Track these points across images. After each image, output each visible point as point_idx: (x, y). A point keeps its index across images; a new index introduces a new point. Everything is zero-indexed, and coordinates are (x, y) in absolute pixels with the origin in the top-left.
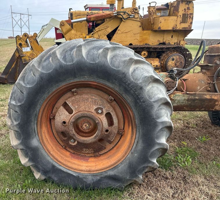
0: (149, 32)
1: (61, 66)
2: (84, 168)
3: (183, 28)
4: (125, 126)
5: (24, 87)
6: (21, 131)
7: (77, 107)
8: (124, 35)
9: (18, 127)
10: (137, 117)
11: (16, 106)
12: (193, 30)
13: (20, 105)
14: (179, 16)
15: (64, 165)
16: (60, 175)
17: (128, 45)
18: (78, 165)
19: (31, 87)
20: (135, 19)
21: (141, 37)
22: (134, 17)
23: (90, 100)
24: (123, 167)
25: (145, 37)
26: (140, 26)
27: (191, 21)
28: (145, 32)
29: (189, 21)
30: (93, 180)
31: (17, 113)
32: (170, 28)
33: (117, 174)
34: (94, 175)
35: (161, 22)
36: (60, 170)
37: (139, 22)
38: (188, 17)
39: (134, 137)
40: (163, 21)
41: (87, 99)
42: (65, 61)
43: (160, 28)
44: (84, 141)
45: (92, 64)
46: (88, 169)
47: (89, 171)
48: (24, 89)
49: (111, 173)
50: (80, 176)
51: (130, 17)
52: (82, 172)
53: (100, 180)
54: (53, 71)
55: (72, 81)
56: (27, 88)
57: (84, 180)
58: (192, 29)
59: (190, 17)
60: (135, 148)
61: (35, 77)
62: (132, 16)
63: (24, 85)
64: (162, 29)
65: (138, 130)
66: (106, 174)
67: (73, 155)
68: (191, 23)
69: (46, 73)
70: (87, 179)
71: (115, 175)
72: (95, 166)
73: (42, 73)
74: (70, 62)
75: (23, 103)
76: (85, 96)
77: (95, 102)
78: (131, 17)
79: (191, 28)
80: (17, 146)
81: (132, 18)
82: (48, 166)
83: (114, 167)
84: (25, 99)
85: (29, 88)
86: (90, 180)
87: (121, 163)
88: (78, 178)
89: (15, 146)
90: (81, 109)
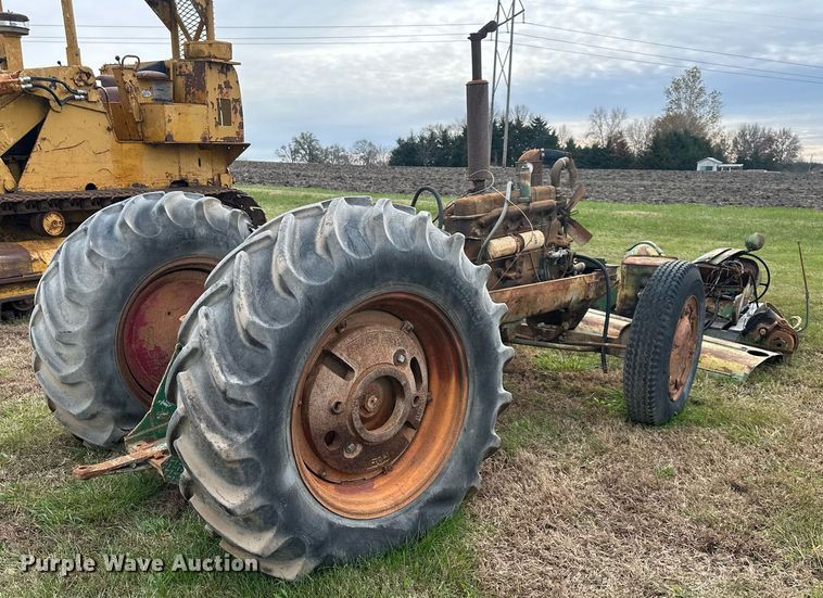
0: (139, 146)
1: (349, 265)
2: (381, 505)
3: (224, 139)
4: (432, 382)
5: (268, 330)
6: (259, 455)
7: (360, 359)
8: (64, 156)
9: (251, 446)
10: (469, 353)
11: (247, 387)
12: (249, 145)
13: (258, 384)
14: (210, 106)
15: (347, 512)
16: (348, 540)
17: (84, 188)
18: (368, 503)
19: (288, 328)
20: (89, 106)
21: (117, 161)
22: (86, 99)
23: (381, 337)
24: (453, 467)
25: (128, 162)
26: (109, 129)
27: (239, 120)
28: (126, 146)
29: (235, 118)
30: (409, 519)
31: (250, 407)
32: (197, 140)
33: (447, 487)
34: (408, 510)
35: (170, 121)
36: (345, 528)
37: (103, 115)
38: (230, 109)
39: (465, 395)
40: (174, 117)
41: (376, 337)
42: (355, 250)
43: (169, 136)
44: (381, 436)
45: (404, 252)
46: (391, 502)
47: (397, 505)
48: (267, 335)
49: (436, 489)
50: (385, 524)
51: (74, 99)
52: (384, 514)
53: (421, 515)
54: (334, 279)
55: (363, 298)
56: (275, 330)
57: (395, 527)
58: (245, 142)
59: (235, 107)
60: (469, 418)
61: (293, 300)
62: (80, 95)
63: (266, 326)
64: (178, 139)
65: (471, 379)
66: (429, 496)
67: (340, 487)
68: (241, 126)
69: (318, 286)
70: (399, 522)
71: (444, 490)
72: (400, 490)
73: (311, 287)
74: (366, 253)
75: (266, 375)
76: (371, 330)
77: (390, 341)
78: (77, 97)
79: (242, 139)
80: (245, 503)
81: (80, 100)
82: (323, 529)
83: (439, 474)
84: (272, 363)
85: (282, 329)
86: (404, 522)
87: (450, 461)
88: (381, 531)
89: (240, 506)
90: (370, 362)
